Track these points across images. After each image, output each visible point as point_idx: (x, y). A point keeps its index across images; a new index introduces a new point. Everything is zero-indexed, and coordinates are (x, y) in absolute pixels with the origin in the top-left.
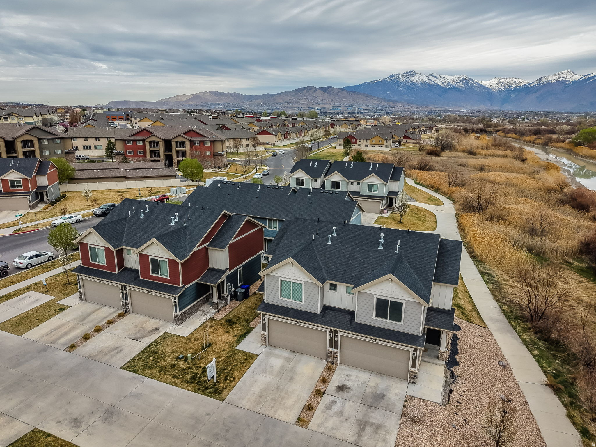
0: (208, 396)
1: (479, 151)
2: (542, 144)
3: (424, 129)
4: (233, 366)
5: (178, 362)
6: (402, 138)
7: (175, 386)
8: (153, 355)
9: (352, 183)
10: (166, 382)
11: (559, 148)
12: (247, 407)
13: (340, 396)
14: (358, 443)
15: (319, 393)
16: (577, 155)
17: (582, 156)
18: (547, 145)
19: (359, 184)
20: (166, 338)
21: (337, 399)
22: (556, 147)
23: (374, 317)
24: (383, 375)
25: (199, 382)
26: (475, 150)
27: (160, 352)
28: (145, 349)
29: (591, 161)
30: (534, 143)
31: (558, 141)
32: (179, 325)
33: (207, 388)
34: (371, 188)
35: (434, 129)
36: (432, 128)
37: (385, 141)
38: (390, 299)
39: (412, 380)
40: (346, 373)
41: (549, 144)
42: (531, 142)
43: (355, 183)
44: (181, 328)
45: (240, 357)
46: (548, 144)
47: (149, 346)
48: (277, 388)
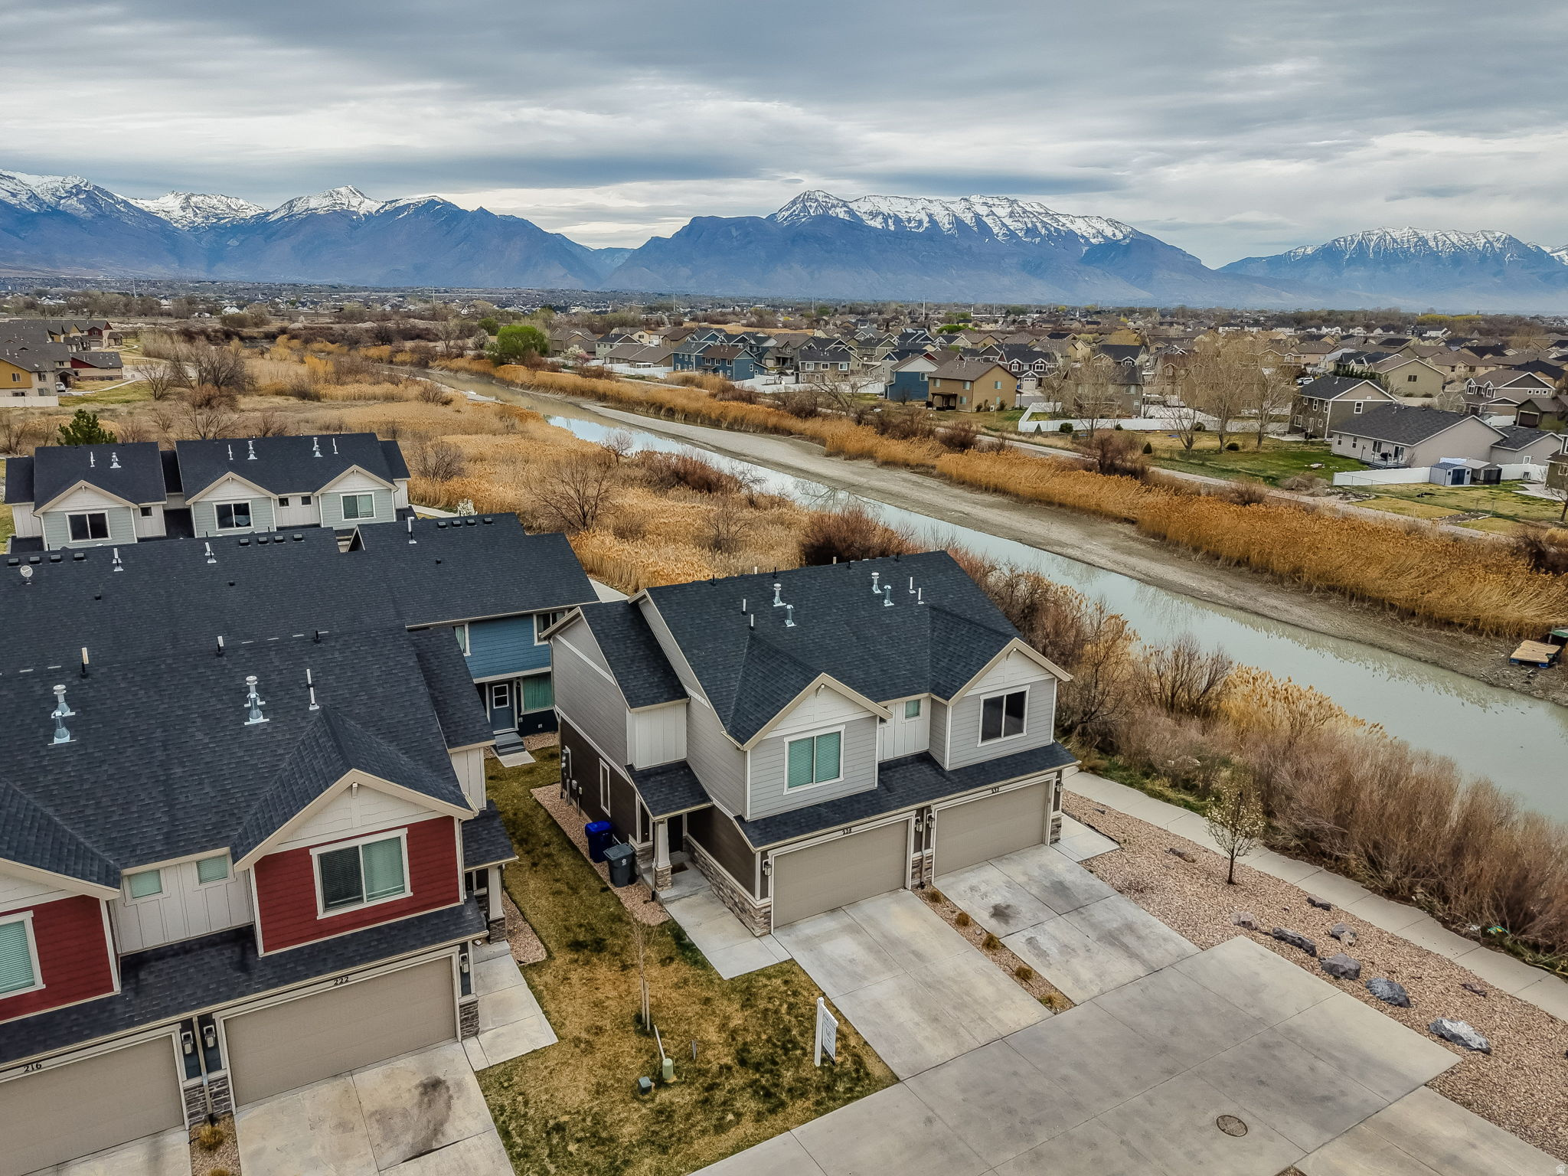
0: (858, 1098)
1: (321, 388)
2: (412, 364)
3: (80, 334)
4: (789, 1013)
5: (653, 1100)
6: (68, 365)
7: (759, 1142)
8: (563, 1138)
9: (284, 502)
10: (724, 1156)
11: (457, 371)
12: (952, 1054)
13: (1021, 926)
14: (1152, 967)
15: (991, 944)
16: (508, 384)
17: (522, 386)
18: (426, 366)
19: (306, 501)
20: (510, 1080)
21: (1028, 934)
22: (451, 370)
23: (980, 745)
24: (1007, 856)
25: (790, 1090)
26: (313, 388)
27: (566, 1118)
28: (509, 1146)
29: (547, 395)
30: (391, 362)
31: (448, 355)
32: (476, 1034)
33: (829, 1088)
34: (351, 506)
35: (106, 333)
36: (100, 333)
37: (35, 377)
38: (1005, 693)
39: (1055, 837)
40: (963, 887)
41: (431, 364)
42: (382, 360)
43: (295, 500)
44: (498, 1036)
45: (770, 988)
46: (427, 363)
47: (505, 1134)
48: (930, 987)
